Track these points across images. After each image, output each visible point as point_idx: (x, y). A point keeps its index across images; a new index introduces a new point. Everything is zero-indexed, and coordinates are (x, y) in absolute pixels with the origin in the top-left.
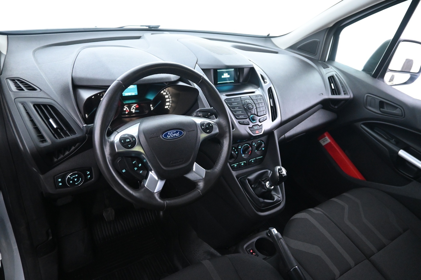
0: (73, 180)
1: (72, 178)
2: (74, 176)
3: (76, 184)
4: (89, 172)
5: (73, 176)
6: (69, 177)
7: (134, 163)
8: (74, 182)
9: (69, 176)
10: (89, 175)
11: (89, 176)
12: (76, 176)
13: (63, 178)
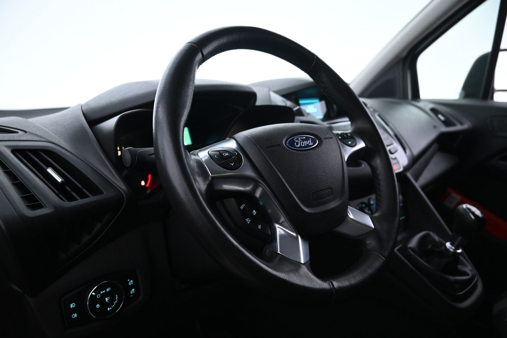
0: (101, 301)
1: (98, 296)
2: (104, 291)
3: (109, 309)
4: (132, 281)
5: (102, 292)
6: (94, 294)
7: (242, 208)
8: (104, 305)
9: (92, 293)
10: (132, 287)
11: (133, 290)
12: (108, 290)
13: (80, 299)
